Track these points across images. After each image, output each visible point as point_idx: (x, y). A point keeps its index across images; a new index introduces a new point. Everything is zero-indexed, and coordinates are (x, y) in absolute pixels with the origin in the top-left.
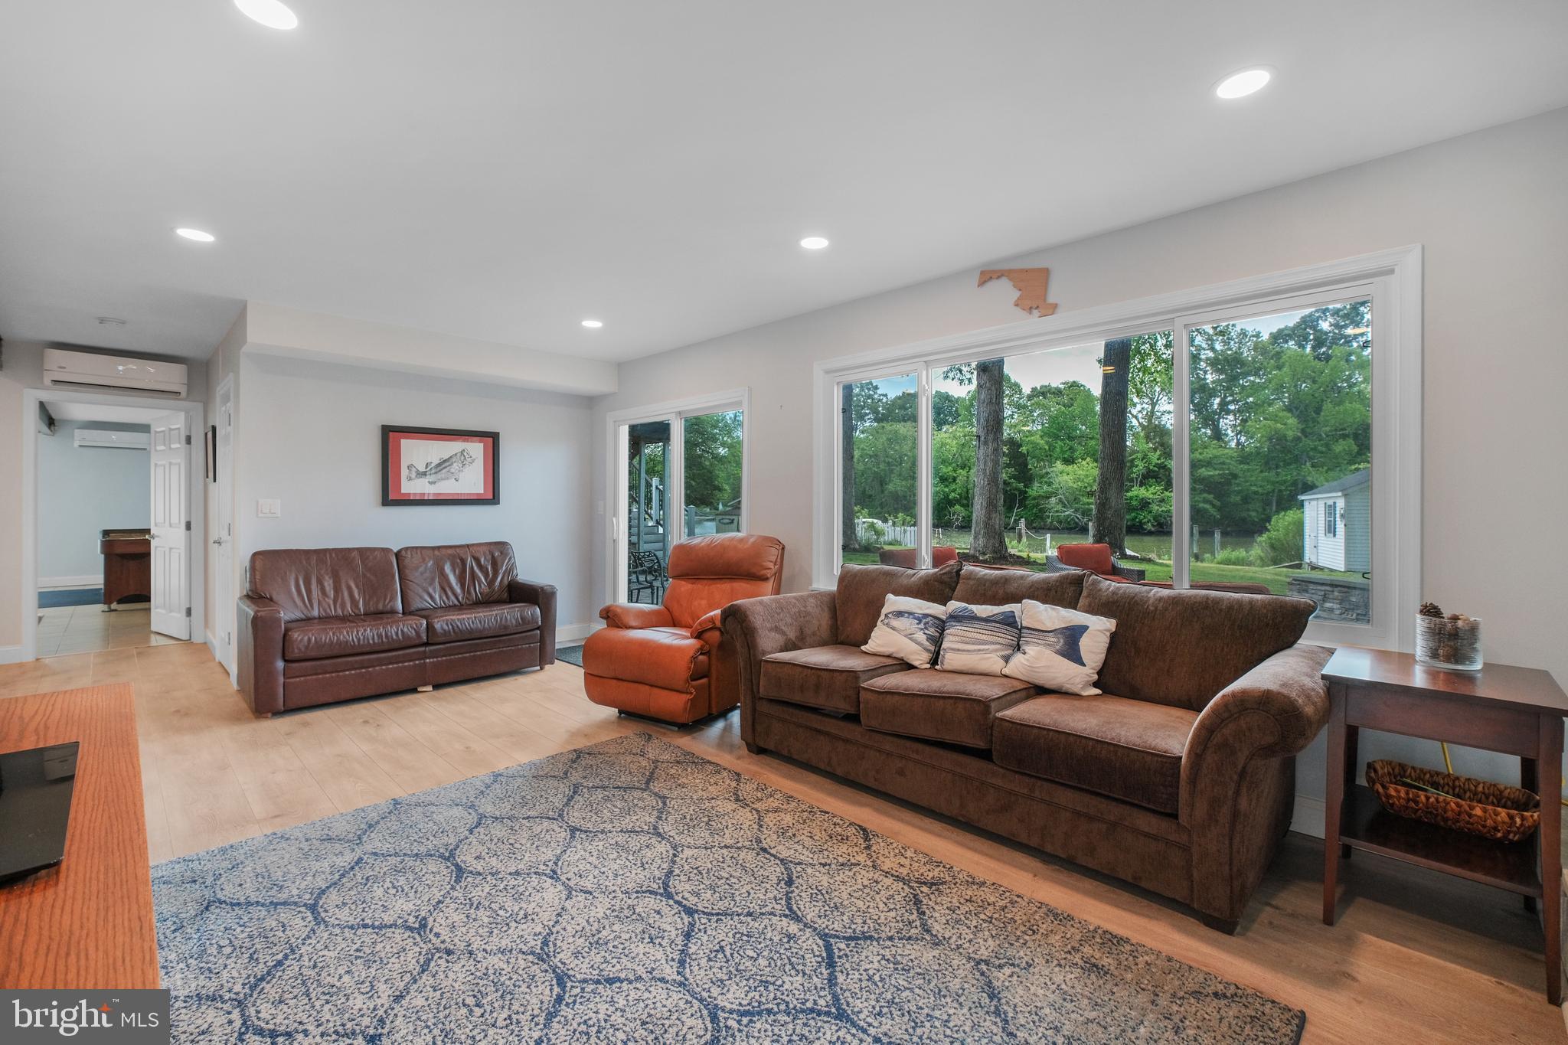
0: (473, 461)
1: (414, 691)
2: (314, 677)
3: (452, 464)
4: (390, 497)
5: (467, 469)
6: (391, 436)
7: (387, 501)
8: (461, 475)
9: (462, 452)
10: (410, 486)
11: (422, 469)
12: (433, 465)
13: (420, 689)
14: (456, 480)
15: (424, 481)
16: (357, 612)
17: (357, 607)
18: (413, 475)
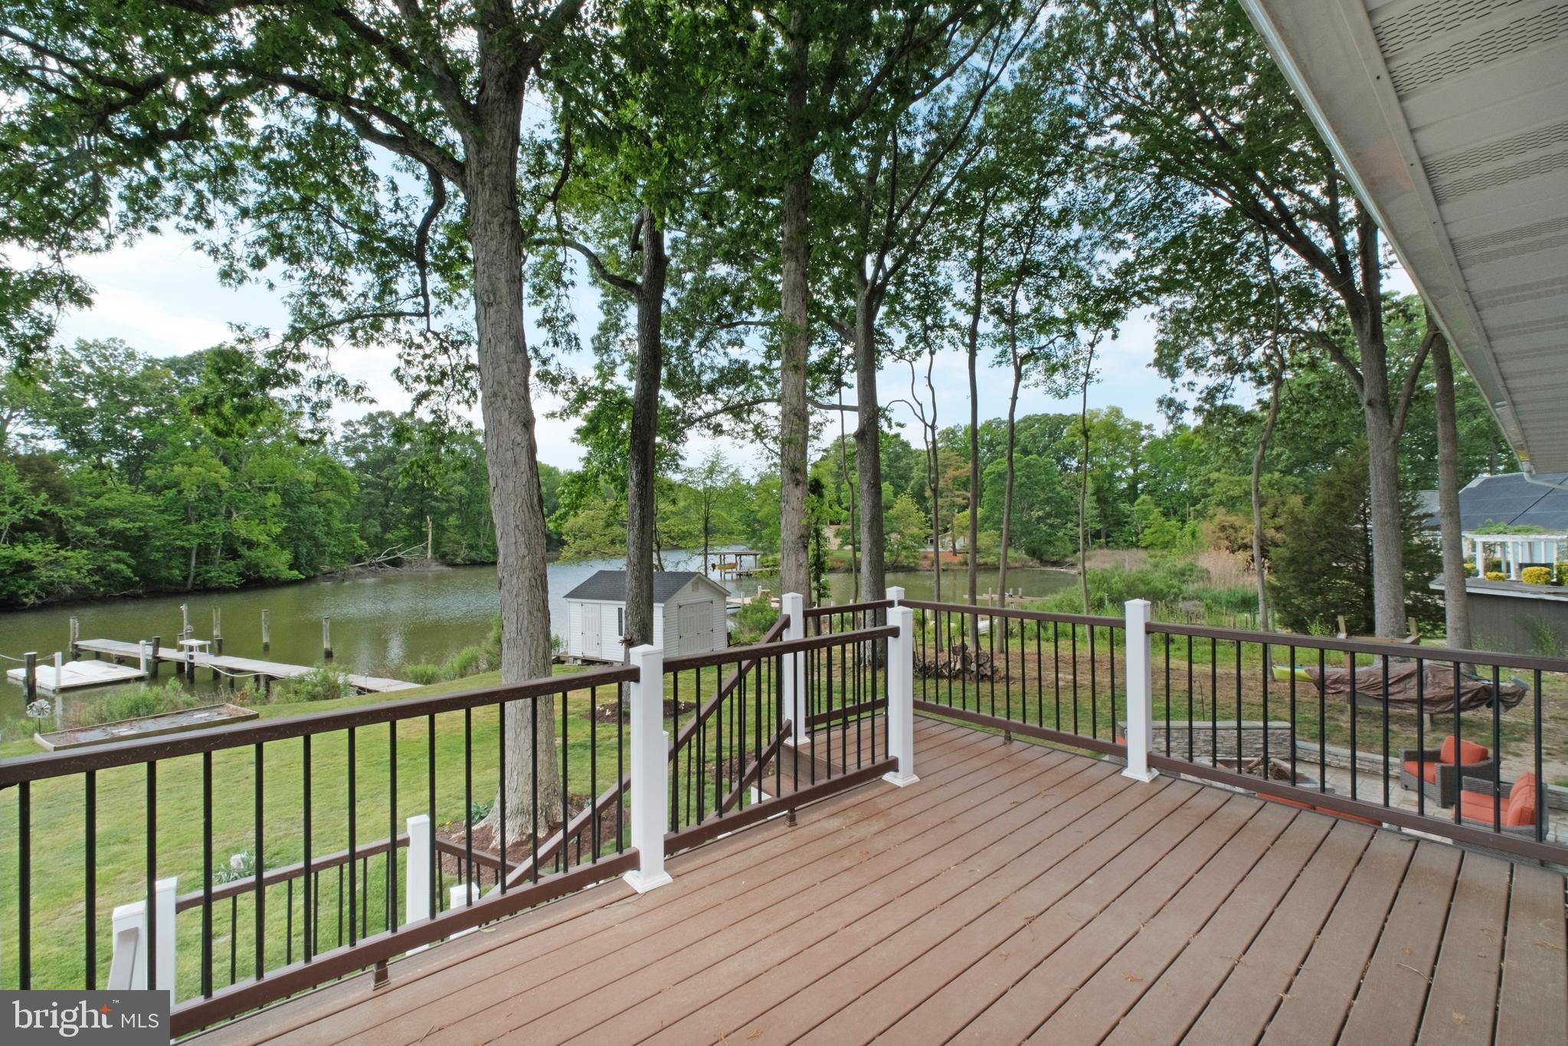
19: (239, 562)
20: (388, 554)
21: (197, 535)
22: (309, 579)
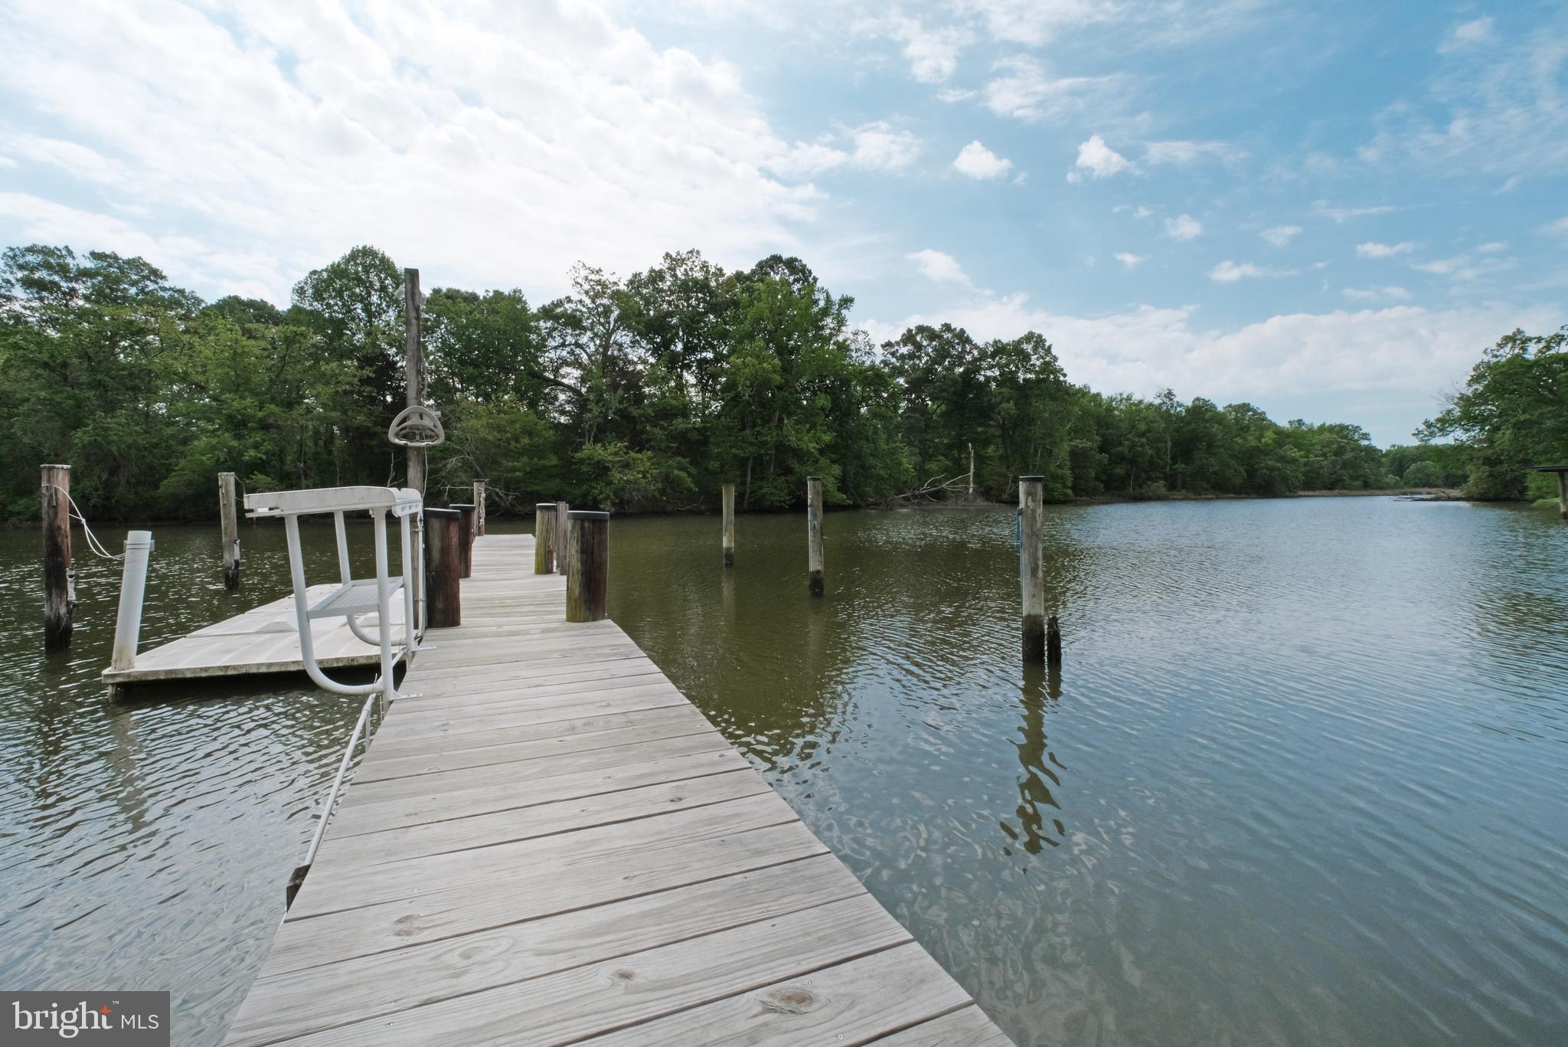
19: (790, 478)
20: (932, 484)
21: (752, 444)
22: (855, 507)
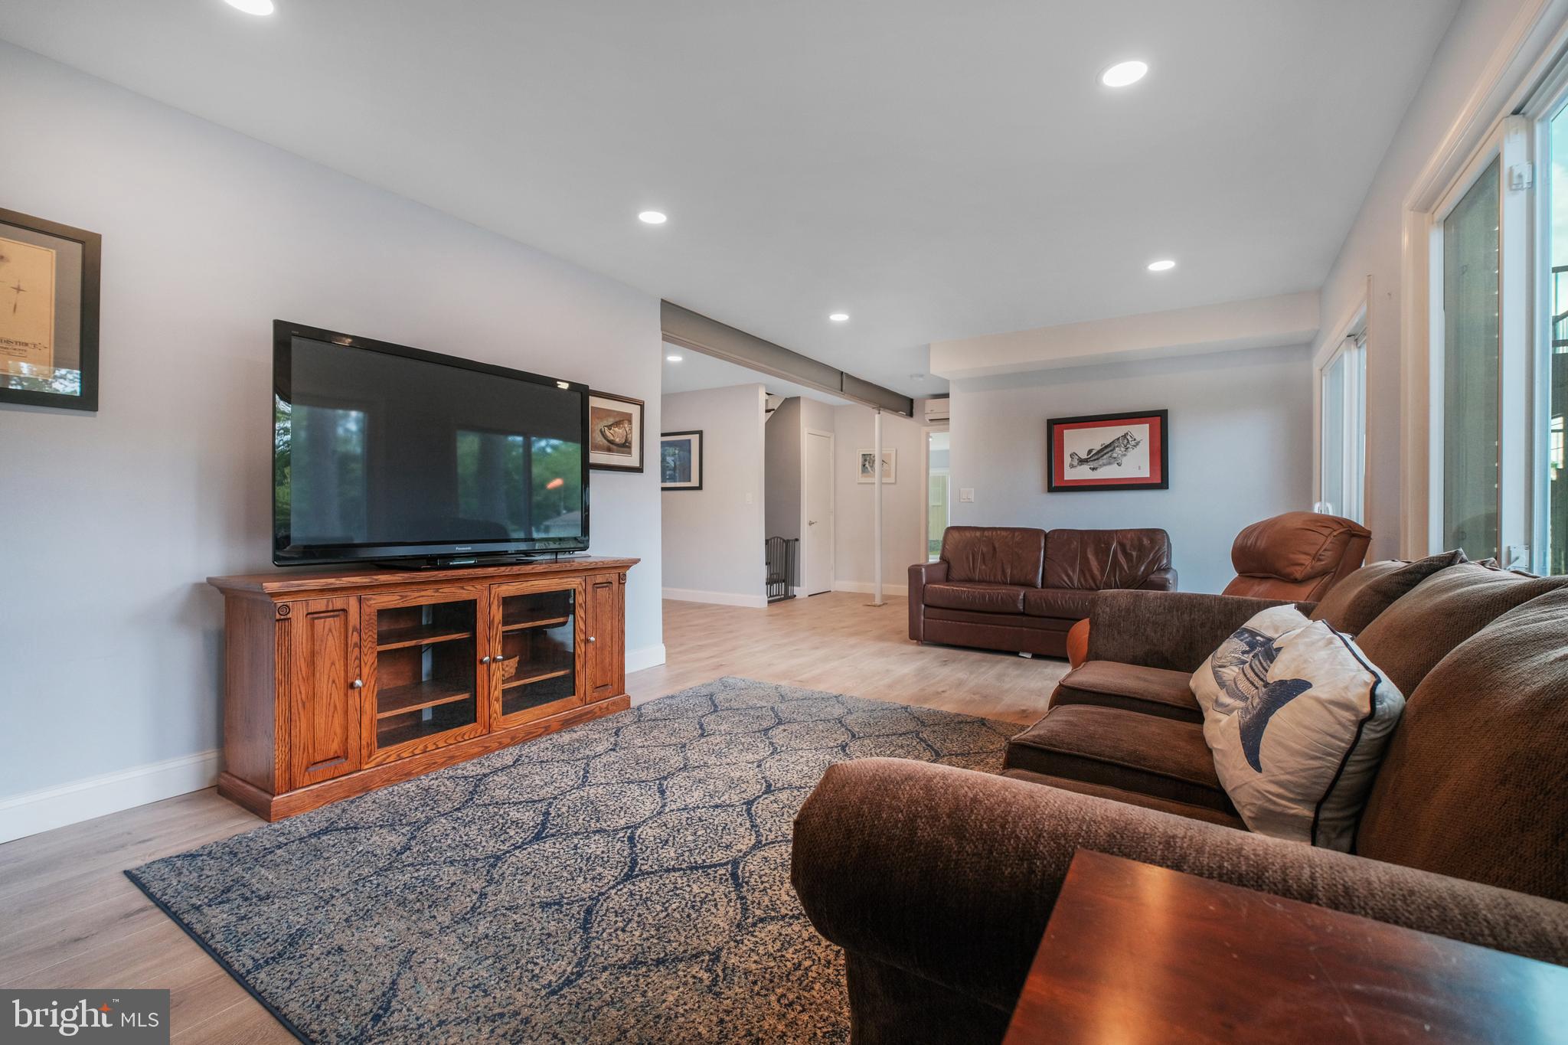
0: (1138, 444)
1: (1015, 654)
2: (970, 624)
3: (1114, 449)
4: (1056, 484)
5: (1132, 453)
6: (1055, 427)
7: (1052, 489)
8: (1124, 460)
9: (1125, 436)
10: (1073, 473)
11: (1084, 456)
12: (1094, 452)
13: (1021, 654)
14: (1119, 464)
15: (1086, 468)
16: (1005, 580)
17: (1005, 577)
18: (1075, 462)
